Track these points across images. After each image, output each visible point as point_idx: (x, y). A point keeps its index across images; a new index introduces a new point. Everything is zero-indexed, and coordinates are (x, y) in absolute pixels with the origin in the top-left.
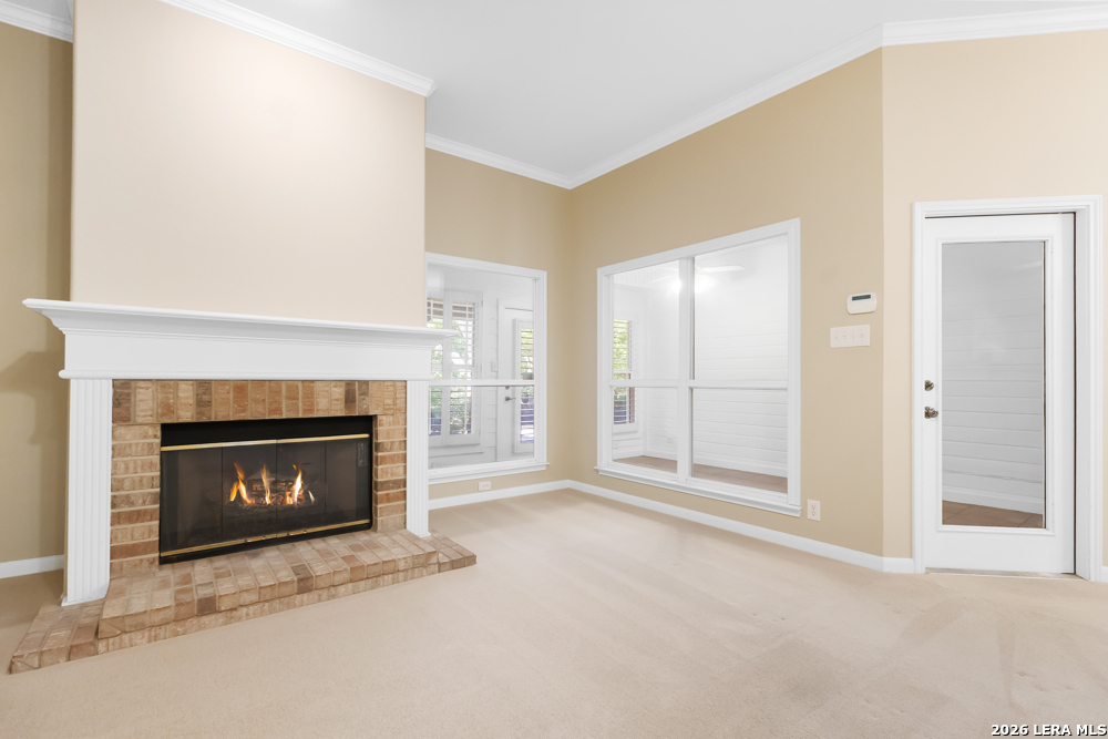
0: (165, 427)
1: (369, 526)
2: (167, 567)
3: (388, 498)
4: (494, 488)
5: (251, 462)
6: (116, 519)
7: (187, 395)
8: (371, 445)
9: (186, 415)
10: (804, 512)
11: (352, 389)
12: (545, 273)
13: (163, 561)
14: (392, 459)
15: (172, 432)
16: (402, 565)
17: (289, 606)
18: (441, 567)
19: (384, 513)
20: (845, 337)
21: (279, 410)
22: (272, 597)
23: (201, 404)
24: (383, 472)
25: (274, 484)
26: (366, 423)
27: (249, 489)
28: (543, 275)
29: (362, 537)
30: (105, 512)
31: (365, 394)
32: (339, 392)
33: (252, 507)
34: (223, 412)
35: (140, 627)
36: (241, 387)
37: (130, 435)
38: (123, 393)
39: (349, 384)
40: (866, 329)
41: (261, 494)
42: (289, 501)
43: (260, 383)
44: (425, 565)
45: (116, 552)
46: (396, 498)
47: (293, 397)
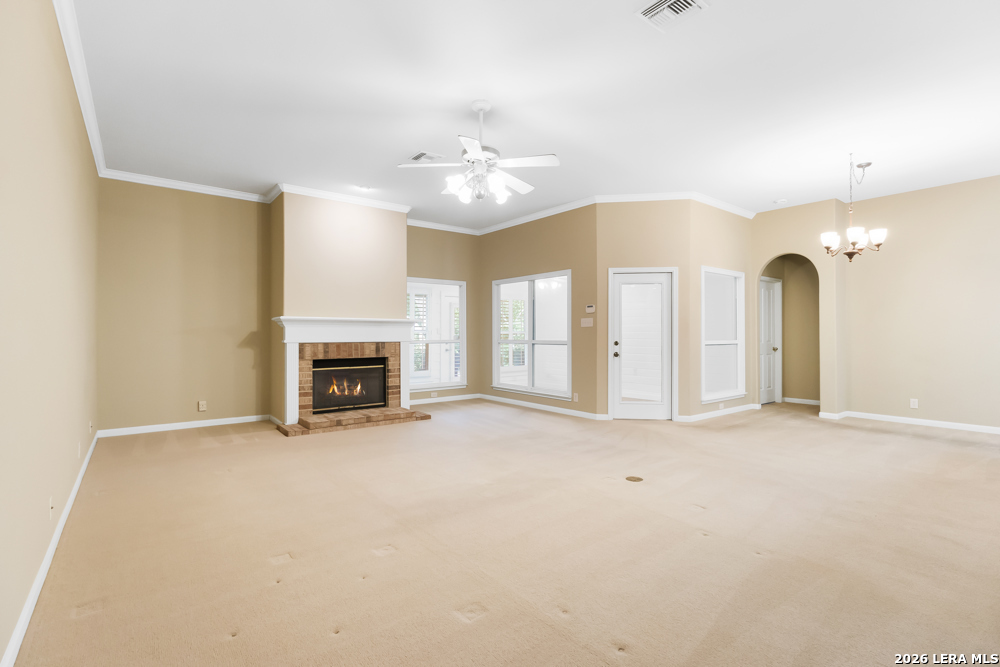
0: (314, 361)
1: (384, 406)
2: (315, 416)
3: (393, 393)
4: (439, 396)
5: (340, 376)
6: (300, 395)
7: (321, 348)
8: (385, 371)
9: (321, 357)
10: (572, 398)
11: (379, 346)
12: (465, 283)
13: (314, 413)
14: (395, 376)
15: (317, 363)
16: (402, 416)
17: (364, 427)
18: (417, 419)
19: (391, 400)
20: (586, 322)
21: (351, 355)
22: (358, 423)
23: (326, 352)
24: (391, 382)
25: (348, 386)
26: (383, 361)
27: (338, 388)
28: (464, 284)
29: (383, 409)
30: (297, 392)
31: (383, 348)
32: (373, 347)
33: (339, 396)
34: (333, 356)
35: (321, 427)
36: (339, 345)
37: (304, 363)
38: (302, 346)
39: (377, 343)
40: (591, 320)
41: (344, 390)
42: (355, 394)
43: (345, 343)
44: (411, 417)
45: (301, 407)
46: (396, 393)
47: (356, 349)
